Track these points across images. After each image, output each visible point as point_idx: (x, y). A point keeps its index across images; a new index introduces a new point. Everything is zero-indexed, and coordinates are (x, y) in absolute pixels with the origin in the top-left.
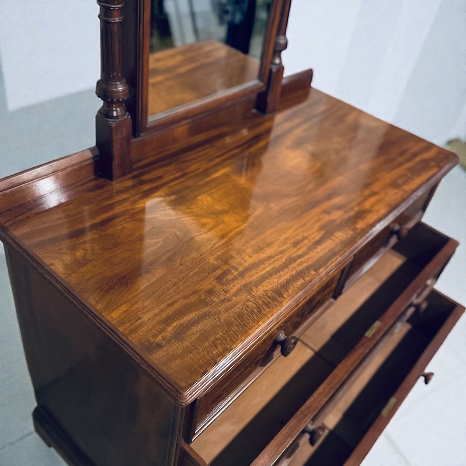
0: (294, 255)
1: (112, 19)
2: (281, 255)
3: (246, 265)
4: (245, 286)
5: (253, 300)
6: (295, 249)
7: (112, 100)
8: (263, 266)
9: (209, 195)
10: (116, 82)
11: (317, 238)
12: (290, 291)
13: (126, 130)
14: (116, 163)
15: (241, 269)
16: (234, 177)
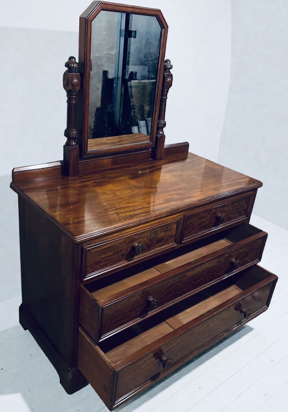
0: (145, 207)
1: (72, 102)
2: (139, 206)
3: (120, 207)
4: (117, 213)
5: (118, 217)
6: (147, 205)
7: (70, 137)
8: (129, 208)
9: (112, 185)
10: (73, 129)
11: (160, 203)
12: (137, 216)
13: (76, 153)
14: (71, 168)
15: (117, 208)
16: (128, 180)
